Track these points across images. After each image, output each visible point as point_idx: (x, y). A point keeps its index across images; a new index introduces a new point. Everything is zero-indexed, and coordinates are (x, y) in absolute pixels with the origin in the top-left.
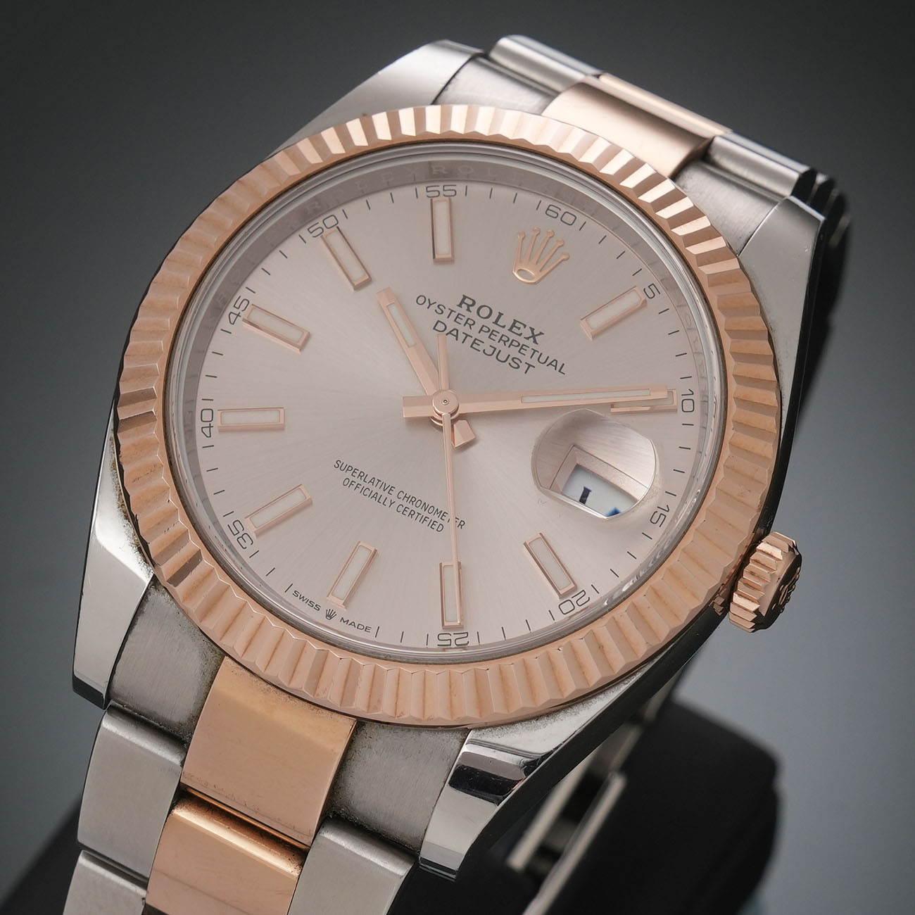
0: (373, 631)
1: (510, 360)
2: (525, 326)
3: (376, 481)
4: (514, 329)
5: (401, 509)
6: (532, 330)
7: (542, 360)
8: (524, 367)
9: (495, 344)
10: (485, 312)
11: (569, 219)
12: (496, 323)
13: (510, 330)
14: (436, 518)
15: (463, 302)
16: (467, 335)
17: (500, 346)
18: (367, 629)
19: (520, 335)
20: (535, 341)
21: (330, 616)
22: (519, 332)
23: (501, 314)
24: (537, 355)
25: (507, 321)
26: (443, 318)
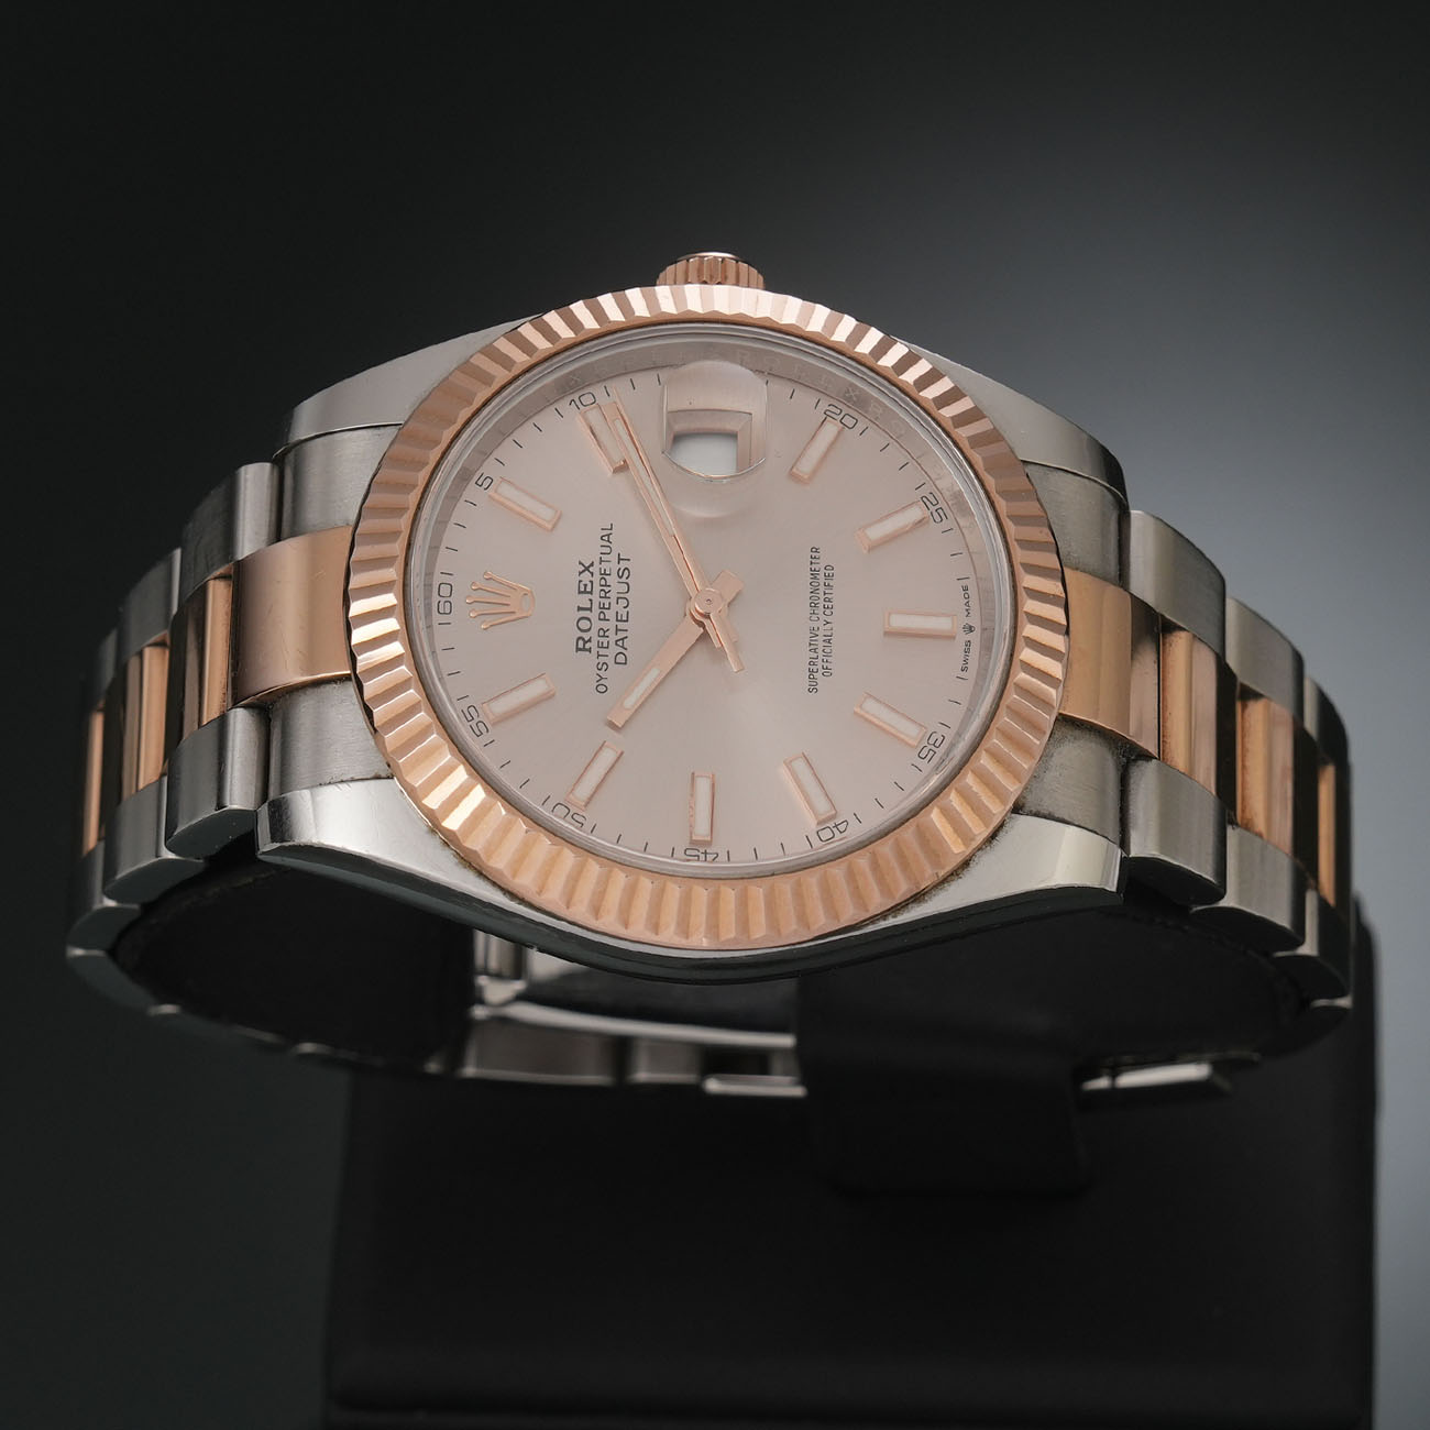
0: (964, 582)
1: (624, 579)
2: (580, 581)
3: (812, 647)
4: (589, 589)
5: (828, 612)
6: (580, 573)
7: (607, 550)
8: (623, 565)
9: (613, 601)
10: (584, 624)
11: (445, 590)
12: (590, 609)
13: (591, 593)
14: (821, 577)
15: (584, 649)
16: (617, 630)
17: (613, 595)
18: (965, 589)
19: (592, 582)
20: (592, 565)
21: (971, 629)
22: (589, 585)
23: (579, 609)
24: (604, 557)
25: (584, 601)
26: (610, 661)
